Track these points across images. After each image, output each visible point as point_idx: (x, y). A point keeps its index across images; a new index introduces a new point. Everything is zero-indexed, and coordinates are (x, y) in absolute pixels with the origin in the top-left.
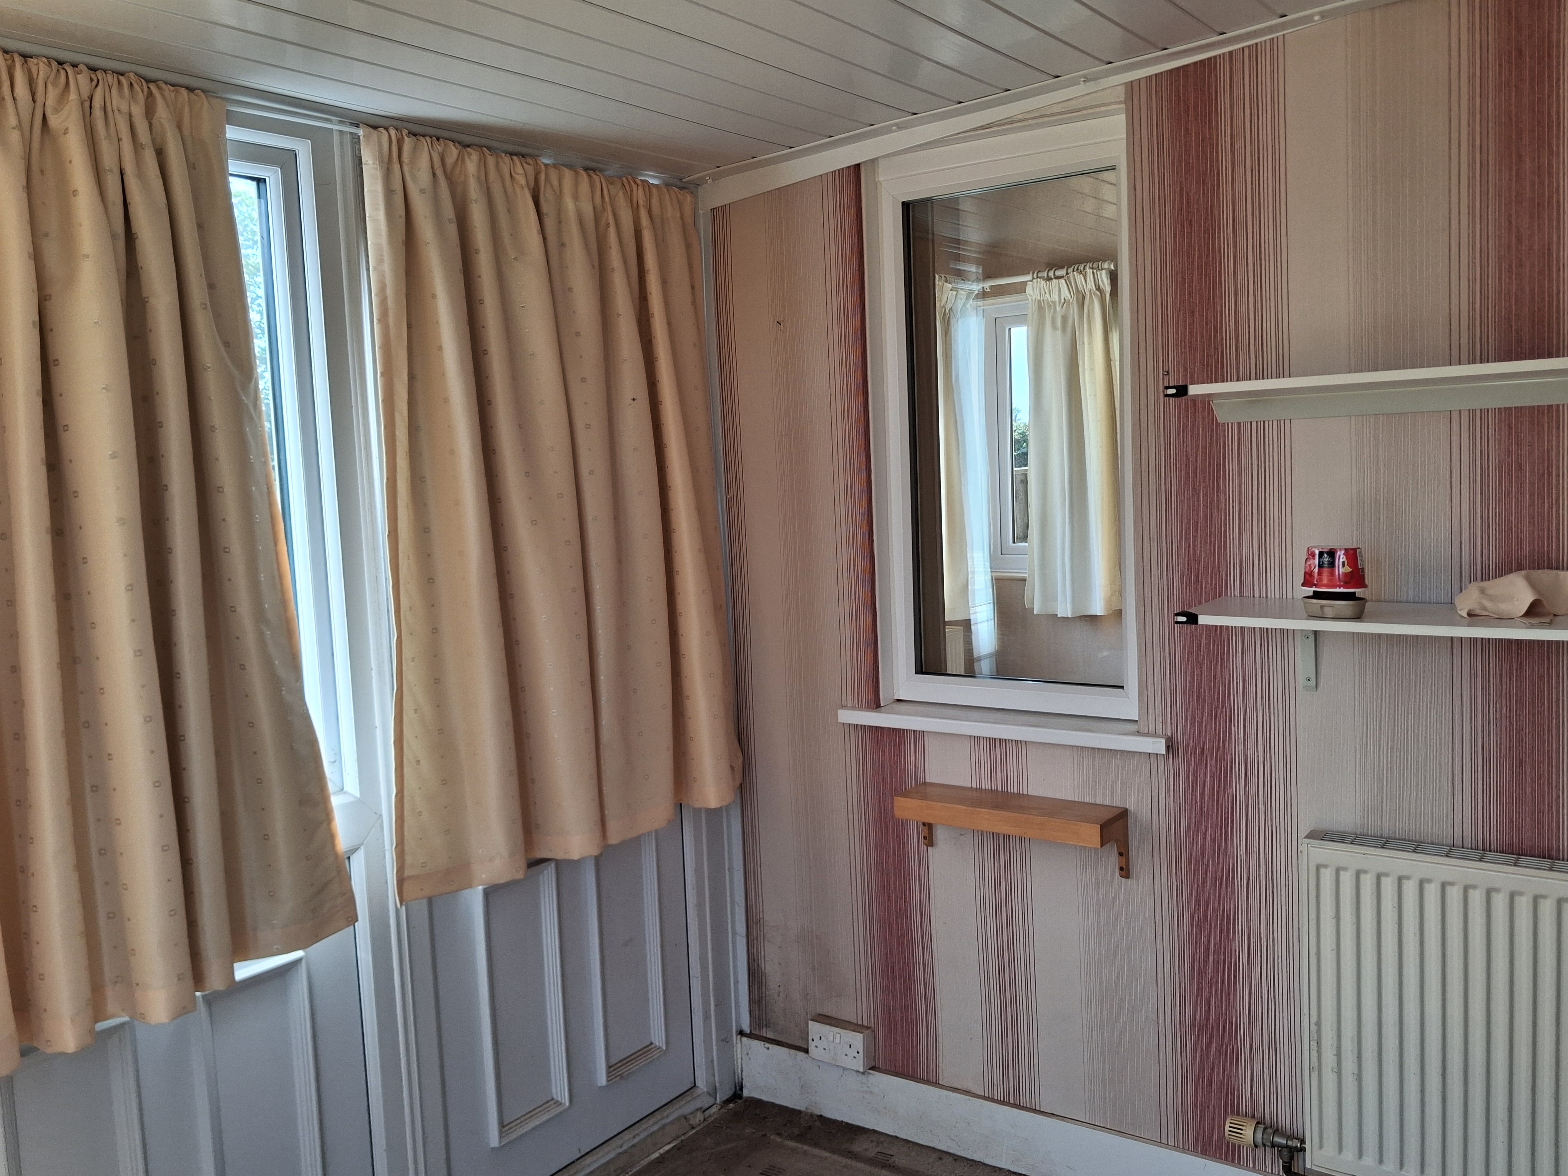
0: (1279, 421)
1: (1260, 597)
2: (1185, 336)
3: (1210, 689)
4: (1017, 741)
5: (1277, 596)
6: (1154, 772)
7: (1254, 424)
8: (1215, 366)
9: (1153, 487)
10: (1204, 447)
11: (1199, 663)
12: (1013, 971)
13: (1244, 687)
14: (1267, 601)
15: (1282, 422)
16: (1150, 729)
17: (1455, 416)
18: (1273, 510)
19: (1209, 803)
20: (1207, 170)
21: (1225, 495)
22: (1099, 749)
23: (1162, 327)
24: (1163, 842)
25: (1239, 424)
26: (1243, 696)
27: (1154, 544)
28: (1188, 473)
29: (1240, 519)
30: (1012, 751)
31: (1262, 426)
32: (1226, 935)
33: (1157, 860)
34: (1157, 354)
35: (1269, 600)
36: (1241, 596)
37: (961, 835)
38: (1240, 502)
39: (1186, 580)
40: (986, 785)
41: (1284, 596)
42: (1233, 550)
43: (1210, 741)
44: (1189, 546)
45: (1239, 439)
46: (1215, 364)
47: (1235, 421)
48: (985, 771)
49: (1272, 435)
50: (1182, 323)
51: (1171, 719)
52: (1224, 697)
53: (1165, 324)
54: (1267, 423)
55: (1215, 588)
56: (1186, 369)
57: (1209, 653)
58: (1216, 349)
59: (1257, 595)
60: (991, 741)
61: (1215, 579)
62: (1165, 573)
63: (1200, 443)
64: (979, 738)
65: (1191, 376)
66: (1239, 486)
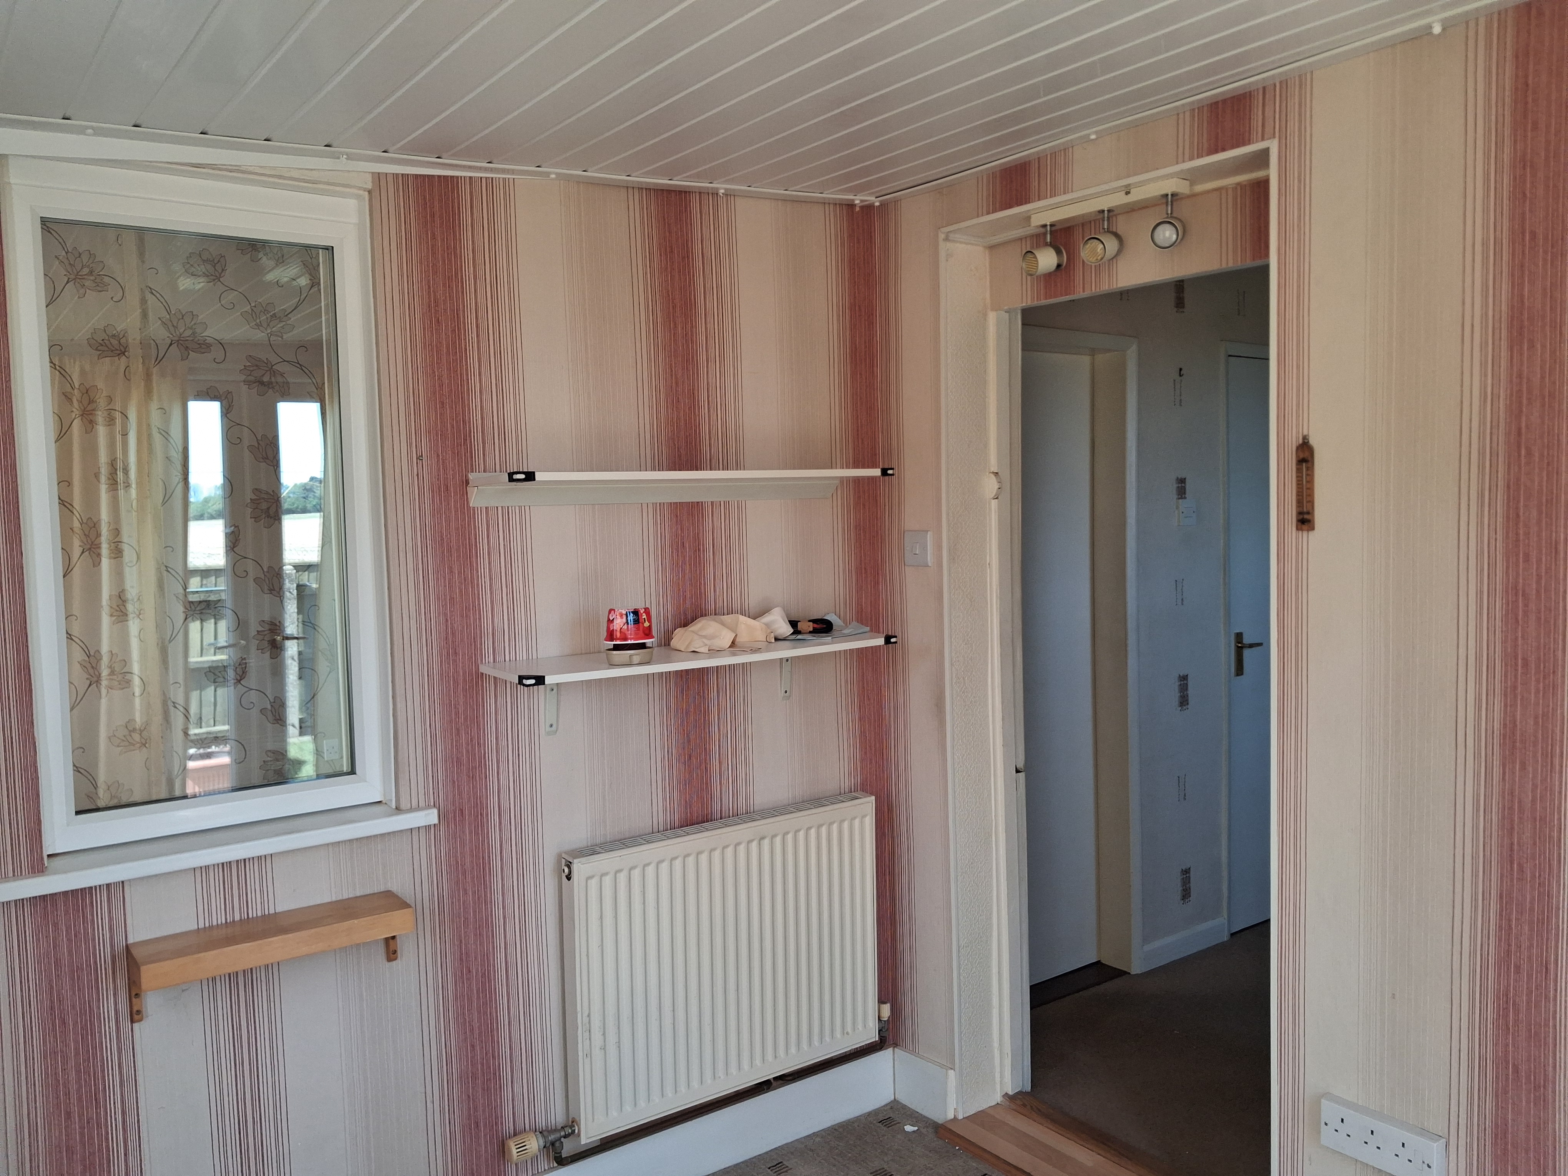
0: (520, 507)
1: (510, 660)
2: (436, 424)
3: (468, 751)
4: (260, 858)
5: (525, 658)
6: (416, 846)
7: (500, 509)
8: (465, 455)
9: (410, 566)
10: (457, 529)
11: (458, 730)
12: (258, 1121)
13: (497, 744)
14: (516, 664)
15: (523, 508)
16: (413, 805)
17: (645, 506)
18: (518, 584)
19: (468, 860)
20: (452, 276)
21: (478, 572)
22: (357, 839)
23: (415, 414)
24: (427, 911)
25: (486, 508)
26: (497, 752)
27: (413, 622)
28: (443, 552)
29: (491, 593)
30: (253, 872)
31: (507, 510)
32: (487, 977)
33: (421, 933)
34: (411, 438)
35: (518, 662)
36: (494, 662)
37: (183, 991)
38: (491, 579)
39: (444, 652)
40: (218, 918)
41: (530, 658)
42: (487, 624)
43: (469, 800)
44: (447, 620)
45: (488, 522)
46: (465, 453)
47: (484, 505)
48: (217, 903)
49: (515, 519)
50: (434, 413)
51: (433, 789)
52: (480, 758)
53: (417, 411)
54: (510, 508)
55: (472, 658)
56: (438, 456)
57: (466, 719)
58: (465, 440)
59: (507, 659)
60: (225, 866)
61: (471, 649)
62: (425, 649)
63: (453, 525)
64: (207, 867)
65: (443, 462)
66: (489, 563)
